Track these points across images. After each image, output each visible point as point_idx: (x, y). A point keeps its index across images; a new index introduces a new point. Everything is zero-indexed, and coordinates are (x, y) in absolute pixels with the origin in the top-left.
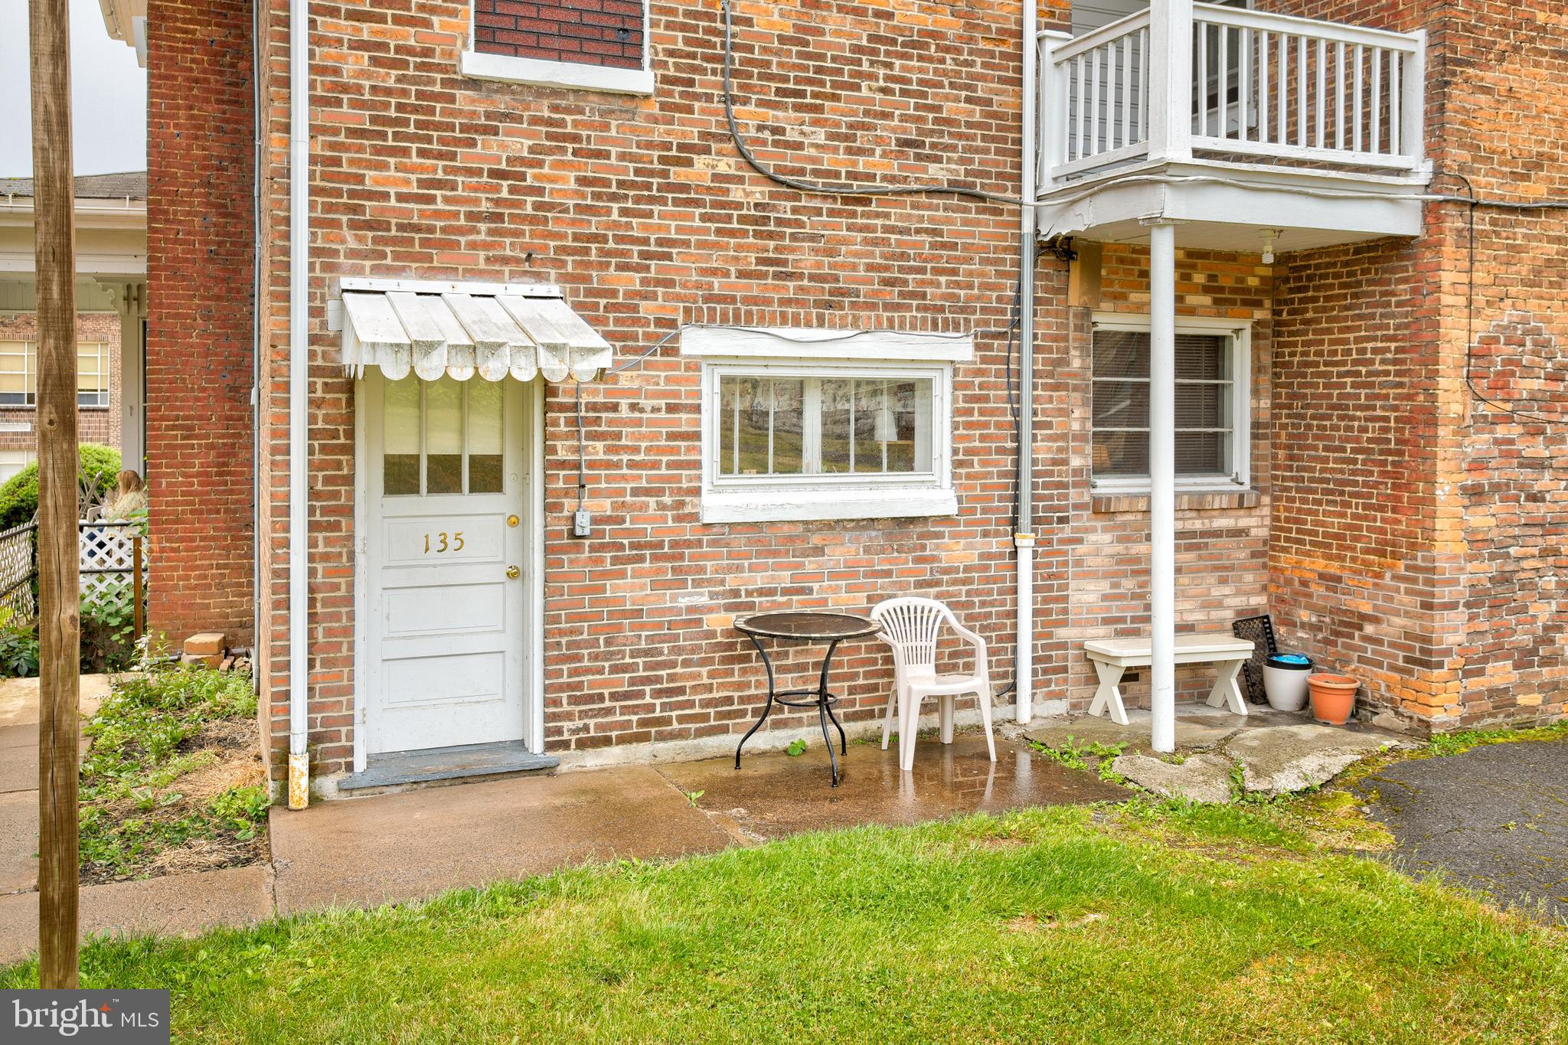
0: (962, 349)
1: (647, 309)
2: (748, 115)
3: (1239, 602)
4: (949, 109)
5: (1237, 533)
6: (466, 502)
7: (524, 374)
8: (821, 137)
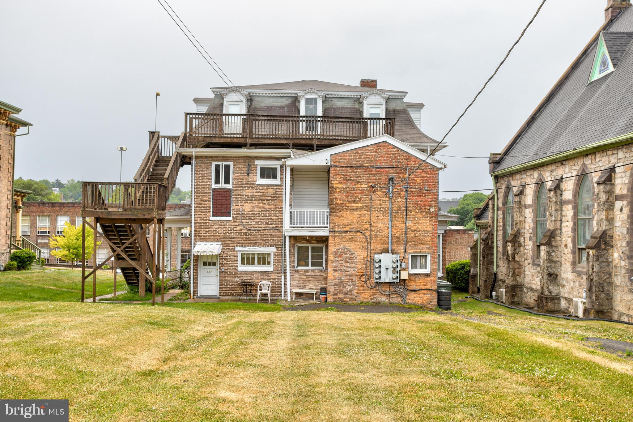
0: (274, 249)
1: (231, 245)
2: (244, 221)
3: (322, 286)
4: (272, 218)
5: (321, 276)
6: (212, 267)
7: (208, 255)
8: (254, 223)
